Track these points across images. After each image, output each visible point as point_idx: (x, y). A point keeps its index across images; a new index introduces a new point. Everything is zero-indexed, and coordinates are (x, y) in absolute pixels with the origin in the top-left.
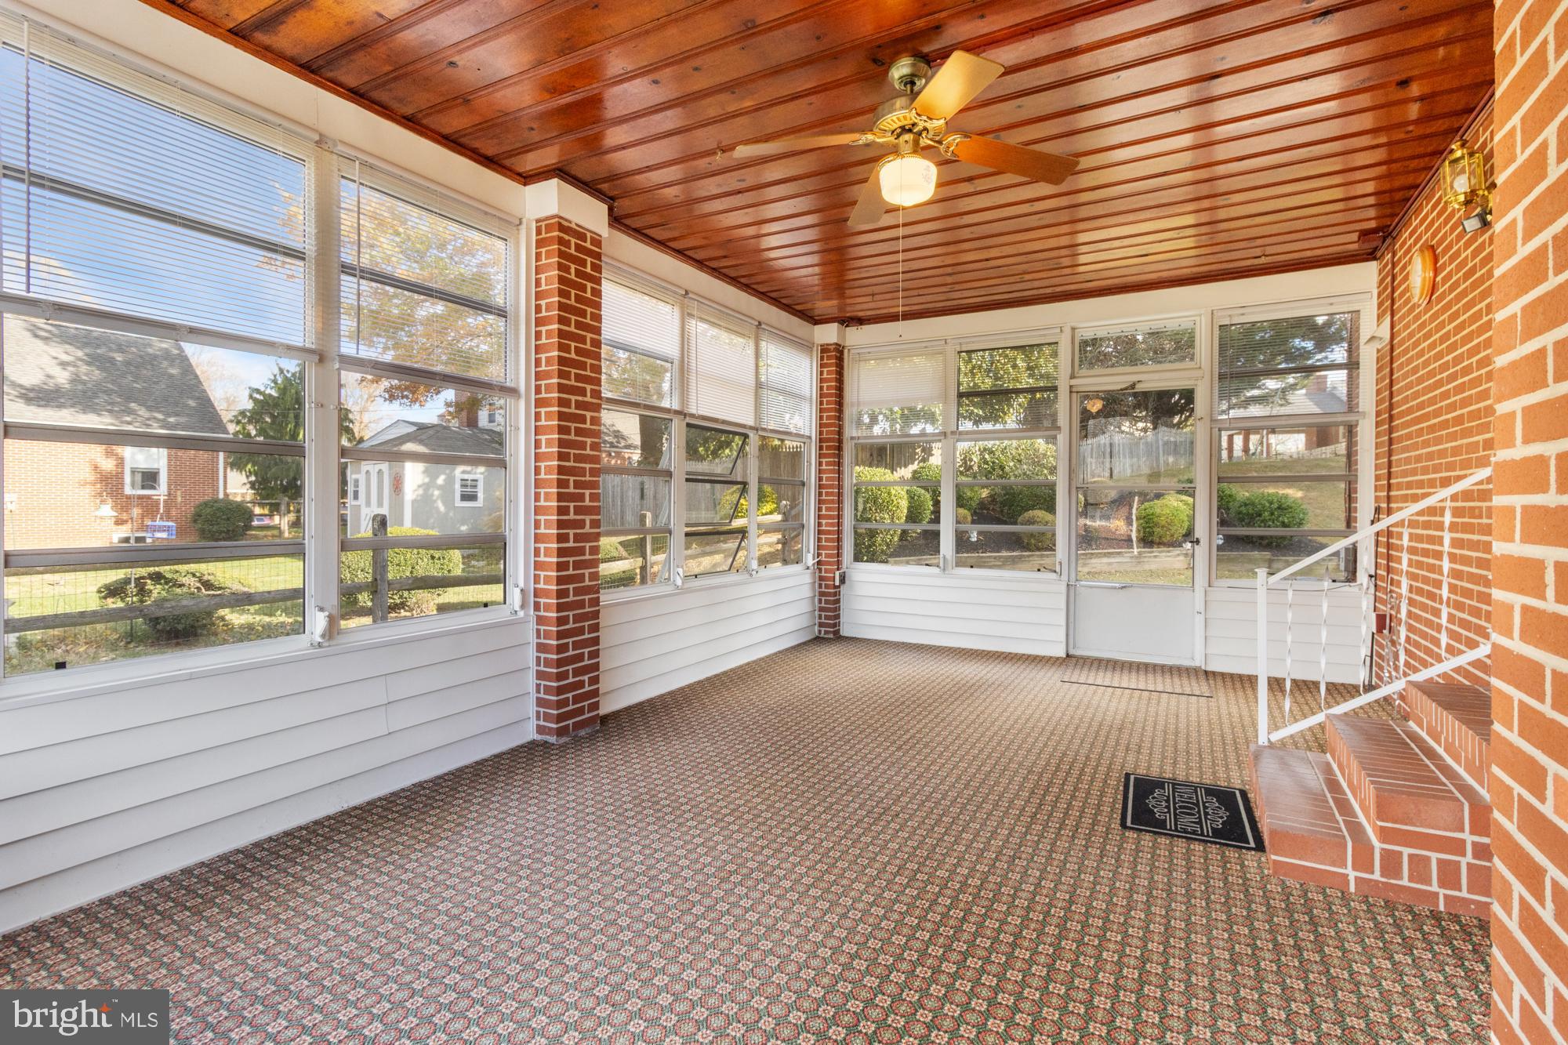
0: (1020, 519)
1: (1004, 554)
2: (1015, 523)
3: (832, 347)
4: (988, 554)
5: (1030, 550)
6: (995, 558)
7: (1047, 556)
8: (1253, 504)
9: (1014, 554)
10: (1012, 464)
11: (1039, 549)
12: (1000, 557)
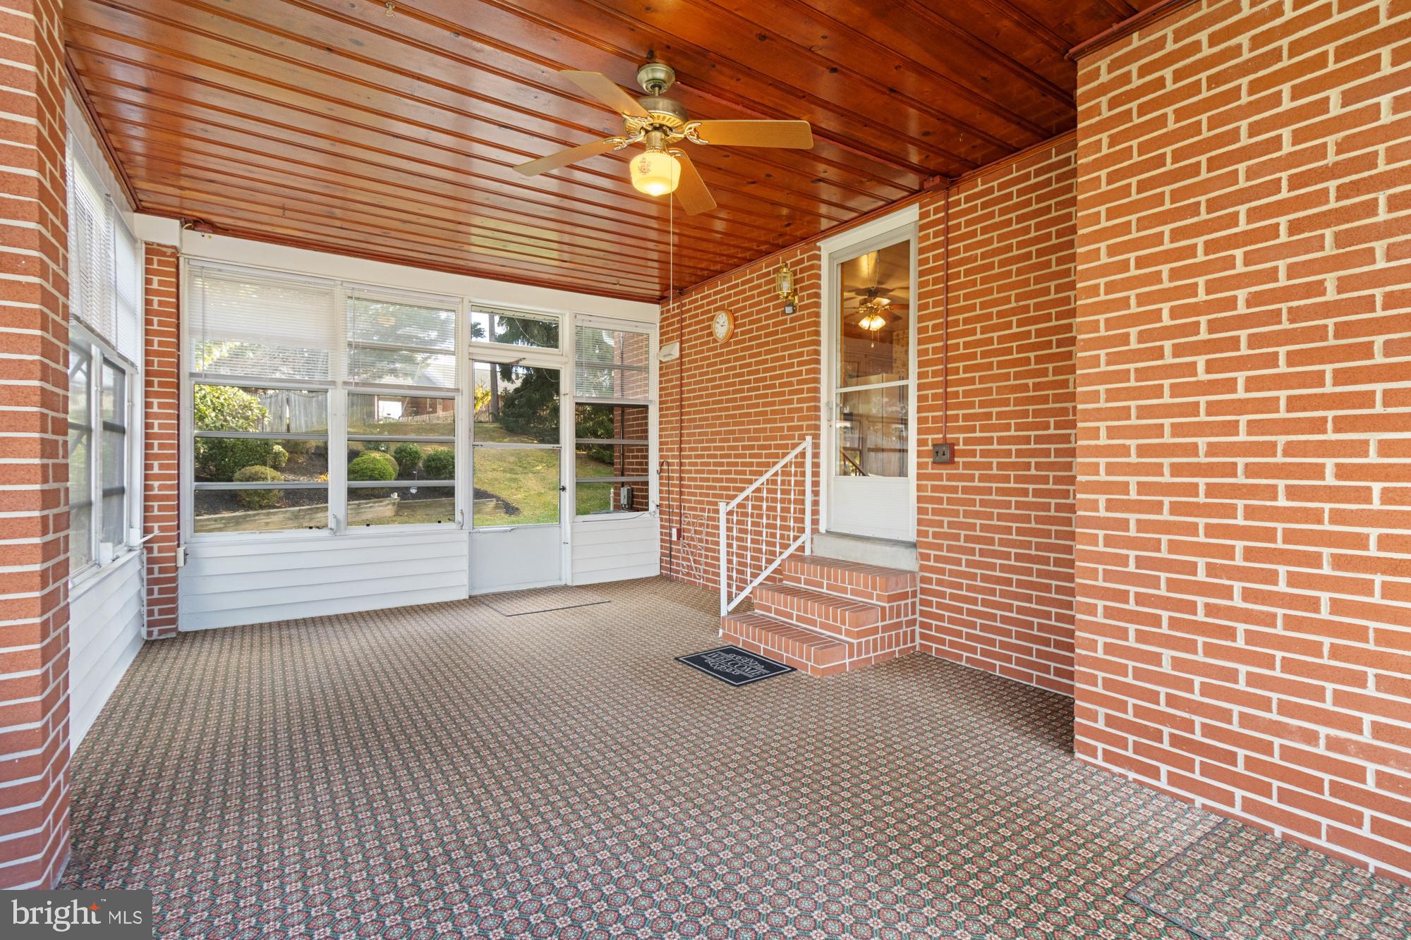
0: (237, 475)
1: (226, 514)
2: (230, 480)
3: (169, 251)
4: (206, 517)
5: (252, 509)
6: (216, 520)
7: (274, 514)
8: (440, 459)
9: (237, 514)
10: (213, 414)
11: (261, 507)
12: (222, 519)
